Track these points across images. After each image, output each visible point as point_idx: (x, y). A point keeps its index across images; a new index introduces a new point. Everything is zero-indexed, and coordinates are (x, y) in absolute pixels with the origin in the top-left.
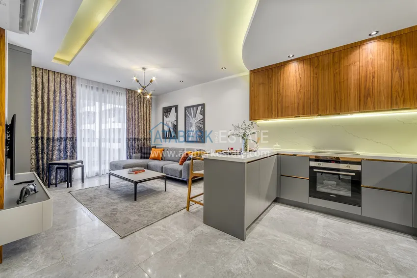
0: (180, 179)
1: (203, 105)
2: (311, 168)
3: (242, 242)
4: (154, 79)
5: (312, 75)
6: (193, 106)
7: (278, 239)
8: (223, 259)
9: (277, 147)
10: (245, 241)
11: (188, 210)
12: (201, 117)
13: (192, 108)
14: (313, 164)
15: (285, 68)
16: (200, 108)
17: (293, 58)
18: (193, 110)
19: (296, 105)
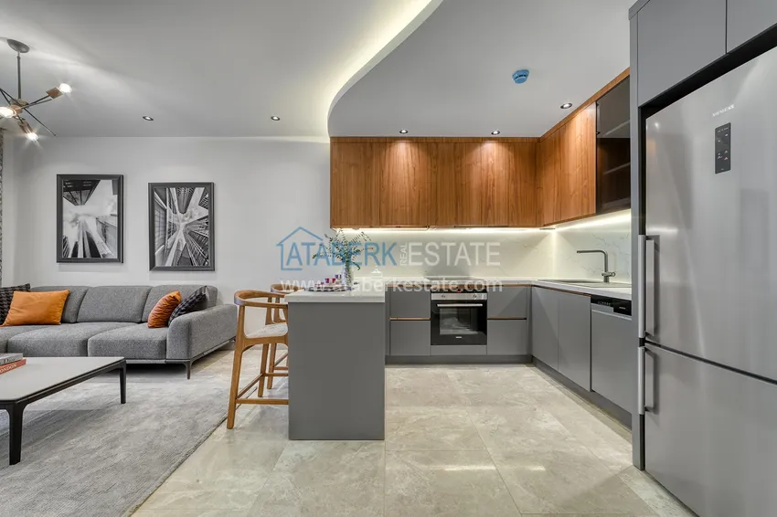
0: (163, 361)
1: (209, 187)
2: (435, 303)
3: (382, 443)
4: (65, 88)
5: (429, 167)
6: (178, 186)
7: (424, 417)
8: (375, 484)
9: (377, 275)
10: (386, 440)
11: (230, 427)
12: (205, 212)
13: (173, 190)
14: (435, 297)
15: (392, 149)
16: (198, 192)
17: (406, 135)
18: (178, 194)
19: (408, 209)
